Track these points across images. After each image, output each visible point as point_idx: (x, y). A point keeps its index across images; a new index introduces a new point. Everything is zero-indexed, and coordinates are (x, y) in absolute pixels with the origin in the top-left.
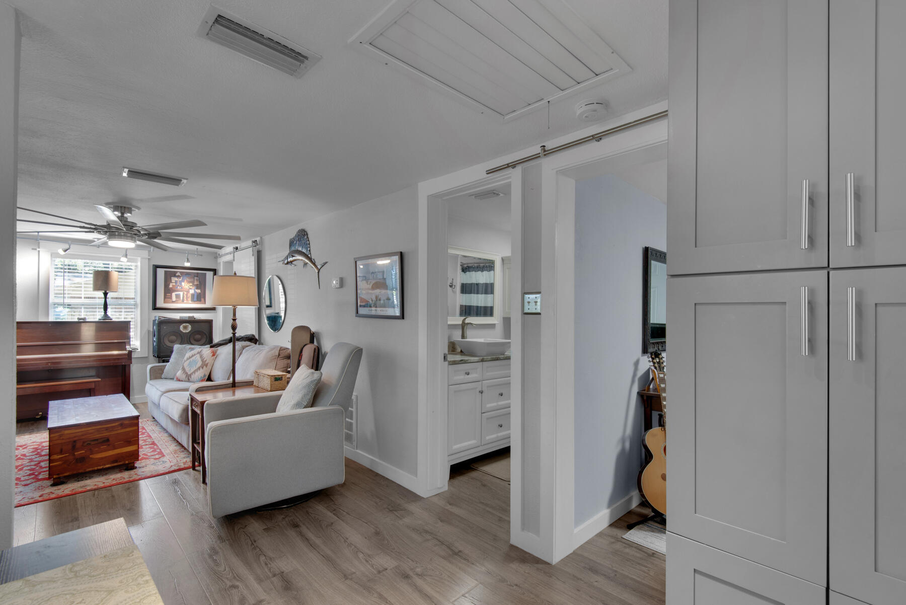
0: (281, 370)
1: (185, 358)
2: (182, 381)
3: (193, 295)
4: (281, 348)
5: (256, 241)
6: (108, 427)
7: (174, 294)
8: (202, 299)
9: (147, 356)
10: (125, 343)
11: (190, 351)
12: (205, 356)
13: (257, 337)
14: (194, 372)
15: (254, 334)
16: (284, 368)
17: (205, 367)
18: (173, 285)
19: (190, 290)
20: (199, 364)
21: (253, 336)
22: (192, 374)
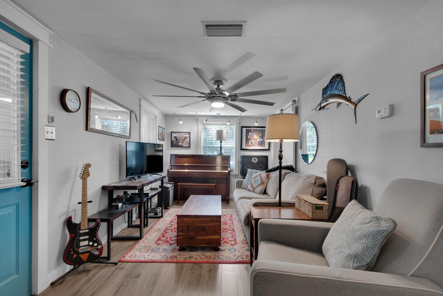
0: (317, 196)
1: (253, 178)
2: (251, 191)
3: (259, 142)
4: (317, 177)
5: (295, 100)
6: (205, 220)
7: (250, 142)
8: (263, 144)
9: (238, 174)
10: (228, 166)
11: (255, 173)
12: (263, 177)
13: (294, 167)
14: (257, 187)
15: (292, 165)
16: (319, 195)
17: (262, 184)
18: (249, 137)
19: (258, 139)
20: (260, 182)
21: (292, 166)
22: (256, 188)
